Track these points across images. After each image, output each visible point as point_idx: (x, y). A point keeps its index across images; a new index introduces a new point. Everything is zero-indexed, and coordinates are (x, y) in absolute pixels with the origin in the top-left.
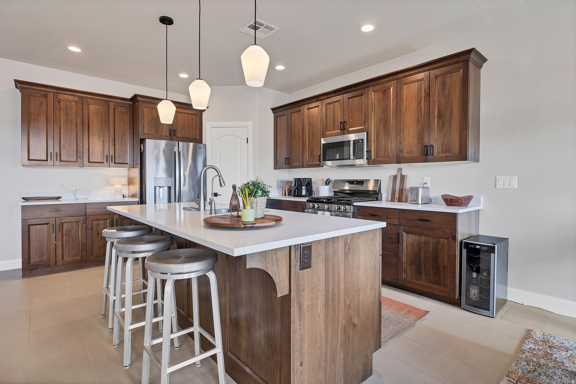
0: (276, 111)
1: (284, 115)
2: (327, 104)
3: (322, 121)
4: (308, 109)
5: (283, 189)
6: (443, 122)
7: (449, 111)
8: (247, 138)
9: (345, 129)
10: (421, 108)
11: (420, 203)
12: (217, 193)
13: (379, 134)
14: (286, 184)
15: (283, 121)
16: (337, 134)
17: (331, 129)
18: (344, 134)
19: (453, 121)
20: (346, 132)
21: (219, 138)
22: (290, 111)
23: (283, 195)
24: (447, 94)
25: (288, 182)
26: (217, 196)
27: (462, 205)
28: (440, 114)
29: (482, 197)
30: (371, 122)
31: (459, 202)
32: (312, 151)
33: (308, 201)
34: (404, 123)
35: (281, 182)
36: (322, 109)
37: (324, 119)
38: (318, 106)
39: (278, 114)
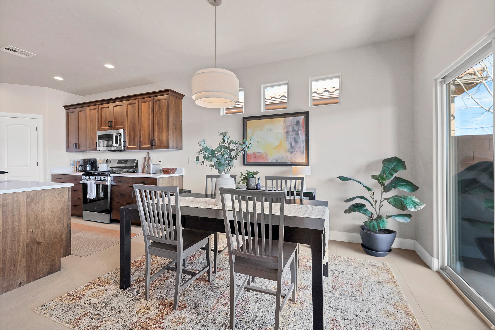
0: (67, 108)
1: (74, 112)
2: (102, 108)
3: (98, 120)
4: (90, 110)
5: (75, 167)
6: (159, 127)
7: (162, 121)
8: (37, 127)
9: (112, 126)
10: (150, 118)
11: (151, 172)
12: (4, 171)
13: (130, 131)
14: (77, 163)
15: (73, 116)
16: (107, 129)
17: (104, 126)
18: (111, 129)
19: (163, 127)
20: (112, 128)
21: (6, 126)
22: (78, 110)
23: (75, 171)
24: (161, 112)
25: (79, 162)
26: (4, 174)
27: (170, 173)
28: (158, 122)
29: (183, 169)
30: (126, 123)
31: (167, 172)
32: (92, 139)
33: (83, 175)
34: (142, 125)
35: (73, 161)
36: (98, 111)
37: (100, 118)
38: (96, 109)
39: (69, 111)
